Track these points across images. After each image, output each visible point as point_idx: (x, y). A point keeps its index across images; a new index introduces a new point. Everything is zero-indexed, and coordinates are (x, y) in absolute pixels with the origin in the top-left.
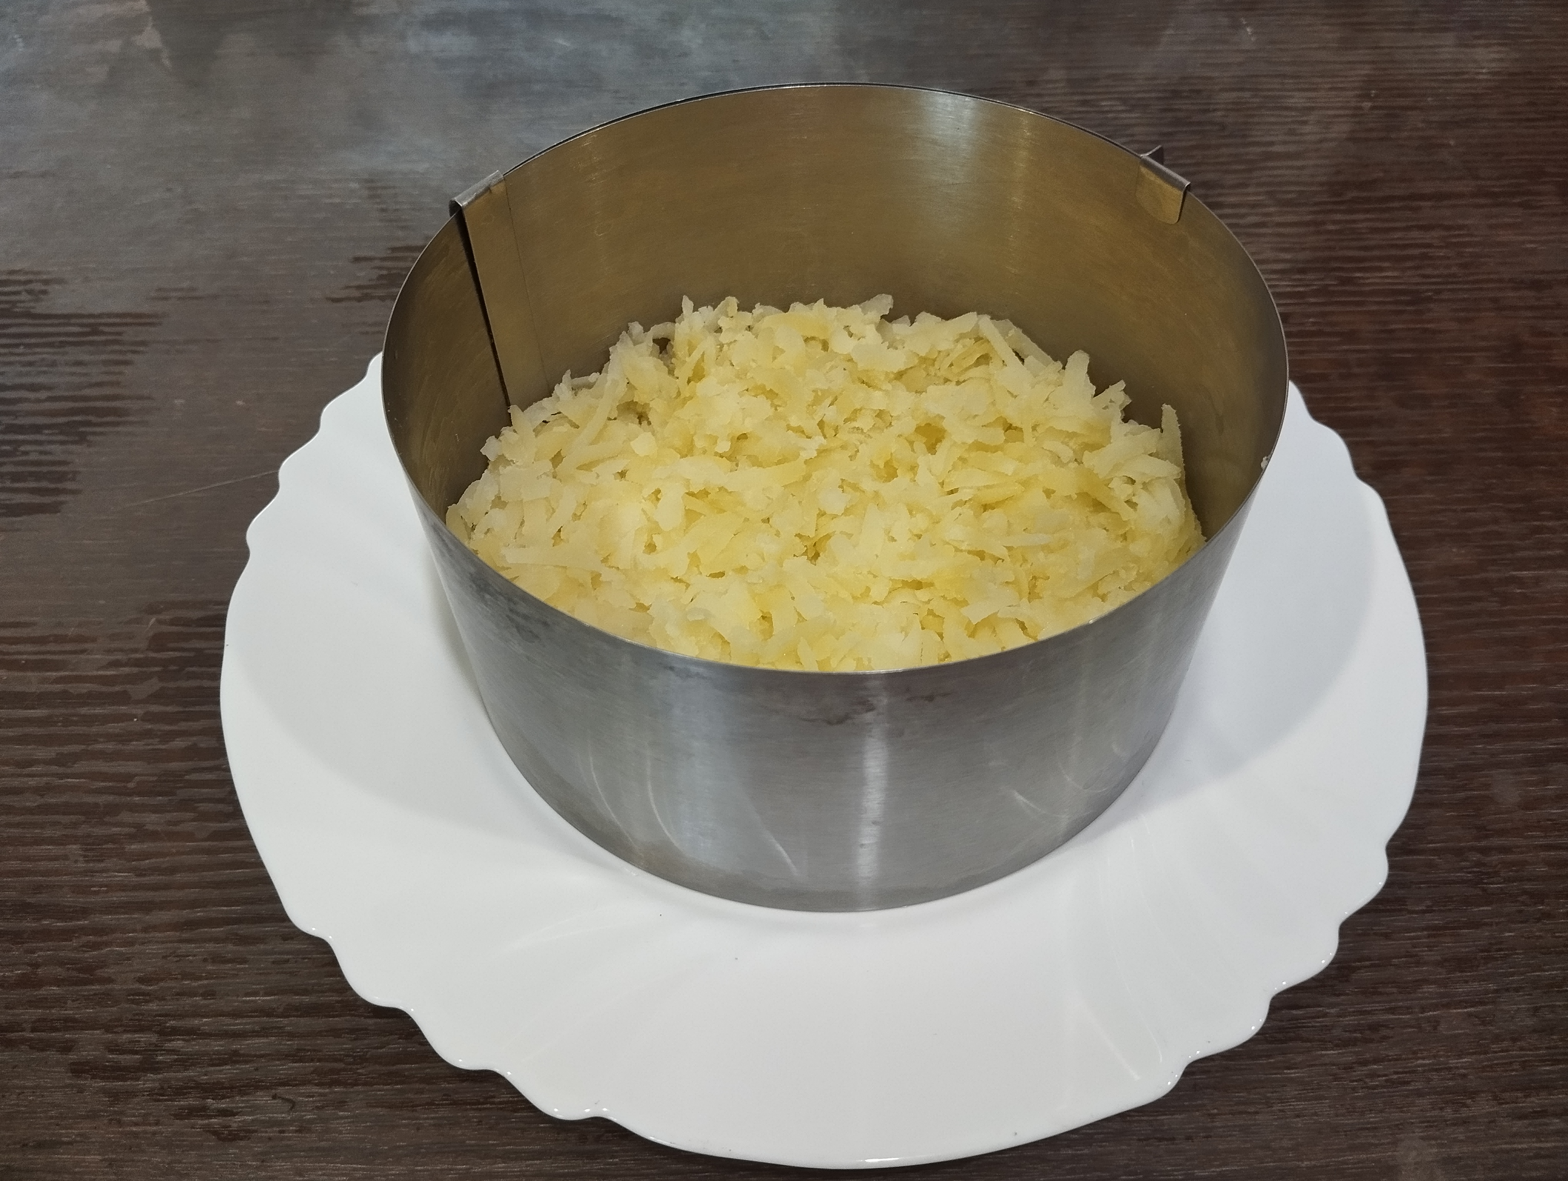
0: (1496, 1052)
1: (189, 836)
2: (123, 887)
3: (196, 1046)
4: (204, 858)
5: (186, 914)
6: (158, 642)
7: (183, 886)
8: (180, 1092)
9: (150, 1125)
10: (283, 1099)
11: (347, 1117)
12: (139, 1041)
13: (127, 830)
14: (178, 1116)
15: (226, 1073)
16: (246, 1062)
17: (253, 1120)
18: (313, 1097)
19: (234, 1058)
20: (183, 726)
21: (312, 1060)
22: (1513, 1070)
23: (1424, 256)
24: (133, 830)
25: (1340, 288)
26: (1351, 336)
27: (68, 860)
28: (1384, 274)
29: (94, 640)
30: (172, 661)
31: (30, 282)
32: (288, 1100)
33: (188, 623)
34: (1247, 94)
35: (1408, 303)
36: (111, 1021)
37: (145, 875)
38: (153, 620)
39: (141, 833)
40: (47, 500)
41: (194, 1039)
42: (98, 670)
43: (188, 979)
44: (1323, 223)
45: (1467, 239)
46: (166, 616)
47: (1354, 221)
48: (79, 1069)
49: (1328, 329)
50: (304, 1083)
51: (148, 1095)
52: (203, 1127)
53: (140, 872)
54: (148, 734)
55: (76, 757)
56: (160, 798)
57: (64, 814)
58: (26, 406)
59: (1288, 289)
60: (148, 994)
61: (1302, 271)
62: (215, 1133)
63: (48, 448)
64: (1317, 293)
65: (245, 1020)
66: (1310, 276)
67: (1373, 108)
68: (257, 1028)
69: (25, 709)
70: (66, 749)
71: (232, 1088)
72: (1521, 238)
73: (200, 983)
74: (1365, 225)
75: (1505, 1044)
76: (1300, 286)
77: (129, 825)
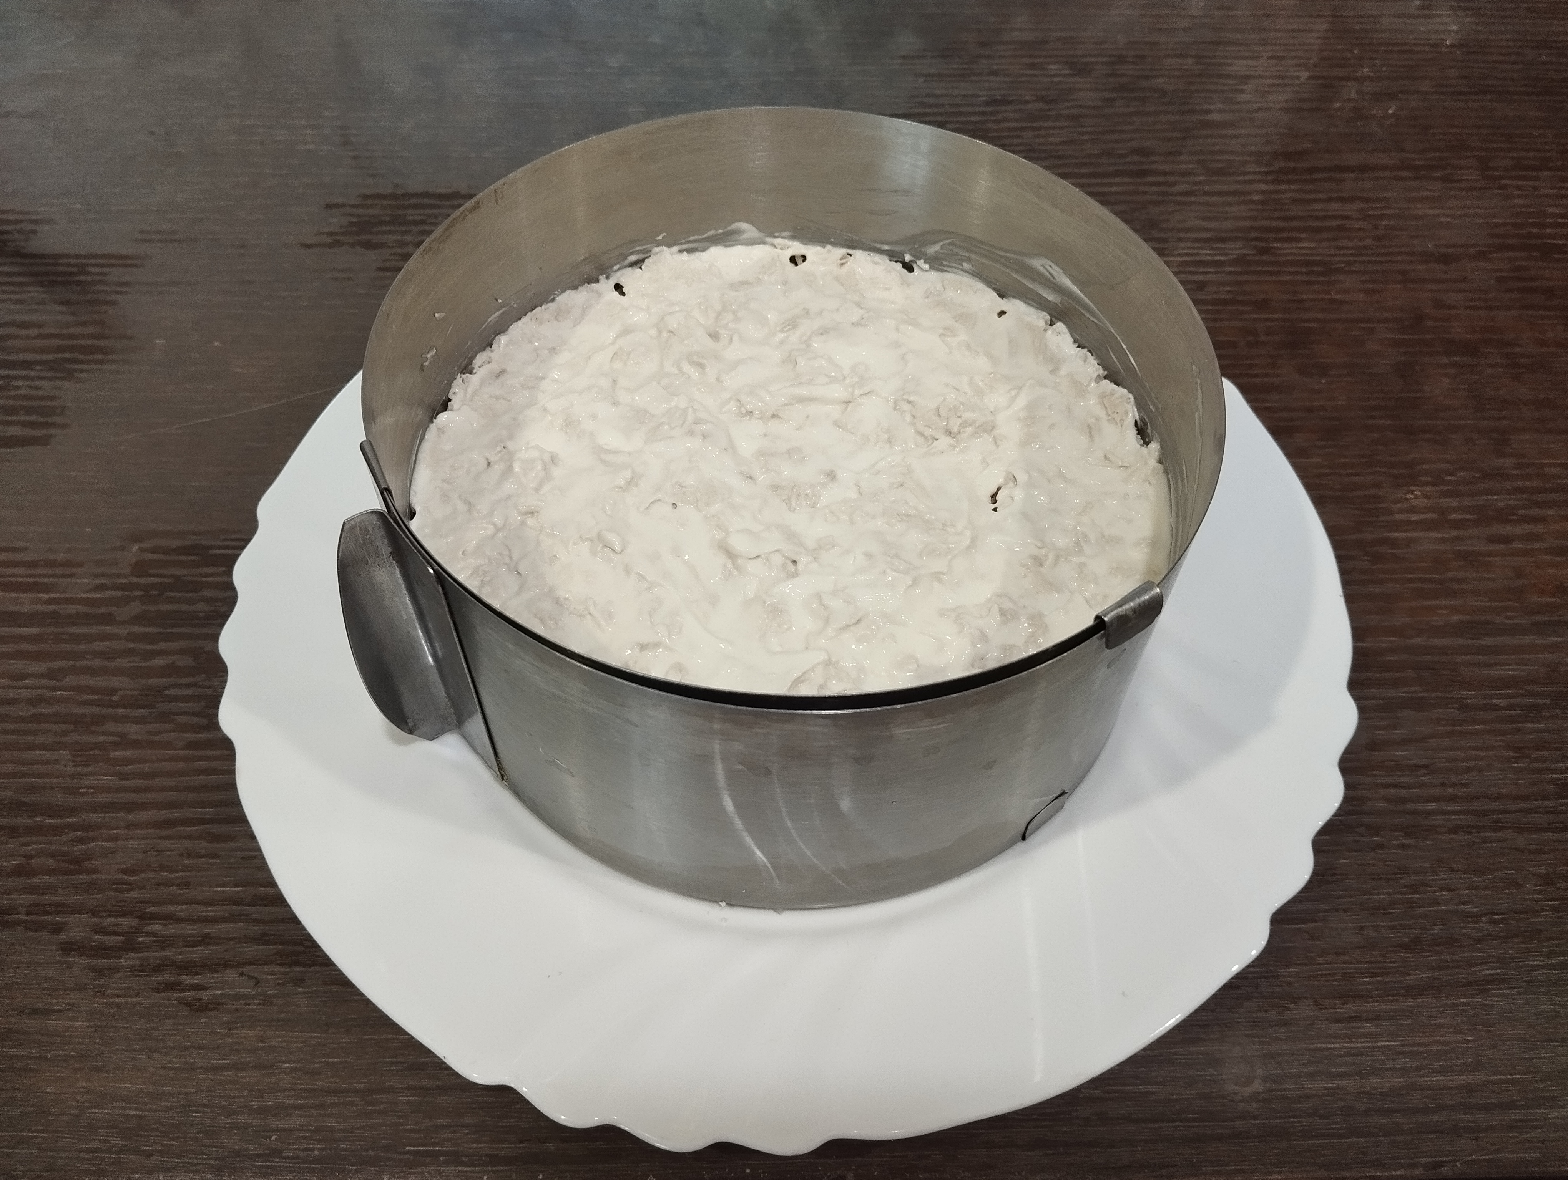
0: (1320, 964)
1: (168, 745)
2: (109, 789)
3: (172, 929)
4: (181, 765)
5: (165, 814)
6: (140, 568)
7: (161, 790)
8: (158, 969)
9: (131, 996)
10: (249, 976)
11: (305, 993)
12: (122, 925)
13: (111, 738)
14: (157, 990)
15: (200, 953)
16: (217, 944)
17: (222, 994)
18: (276, 975)
19: (205, 940)
20: (163, 645)
21: (275, 944)
22: (1334, 981)
23: (1341, 228)
24: (117, 739)
25: (1257, 258)
26: (1263, 305)
27: (58, 764)
28: (1301, 245)
29: (81, 565)
30: (153, 586)
31: (21, 221)
32: (253, 977)
33: (167, 551)
34: (1190, 61)
35: (1319, 274)
36: (97, 906)
37: (127, 779)
38: (135, 548)
39: (125, 742)
40: (38, 433)
41: (171, 924)
42: (85, 592)
43: (167, 872)
44: (1248, 193)
45: (1384, 212)
46: (146, 545)
47: (1278, 192)
48: (68, 948)
49: (1240, 298)
50: (266, 963)
51: (130, 971)
52: (177, 999)
53: (123, 776)
54: (130, 652)
55: (65, 672)
56: (141, 710)
57: (55, 723)
58: (18, 343)
59: (1209, 258)
60: (130, 884)
61: (1223, 240)
62: (188, 1005)
63: (38, 383)
64: (1235, 262)
65: (217, 908)
66: (1230, 245)
67: (1311, 77)
68: (227, 915)
69: (19, 626)
70: (57, 664)
71: (203, 966)
72: (1437, 212)
73: (177, 874)
74: (1288, 195)
75: (1329, 958)
76: (1218, 255)
77: (114, 734)
